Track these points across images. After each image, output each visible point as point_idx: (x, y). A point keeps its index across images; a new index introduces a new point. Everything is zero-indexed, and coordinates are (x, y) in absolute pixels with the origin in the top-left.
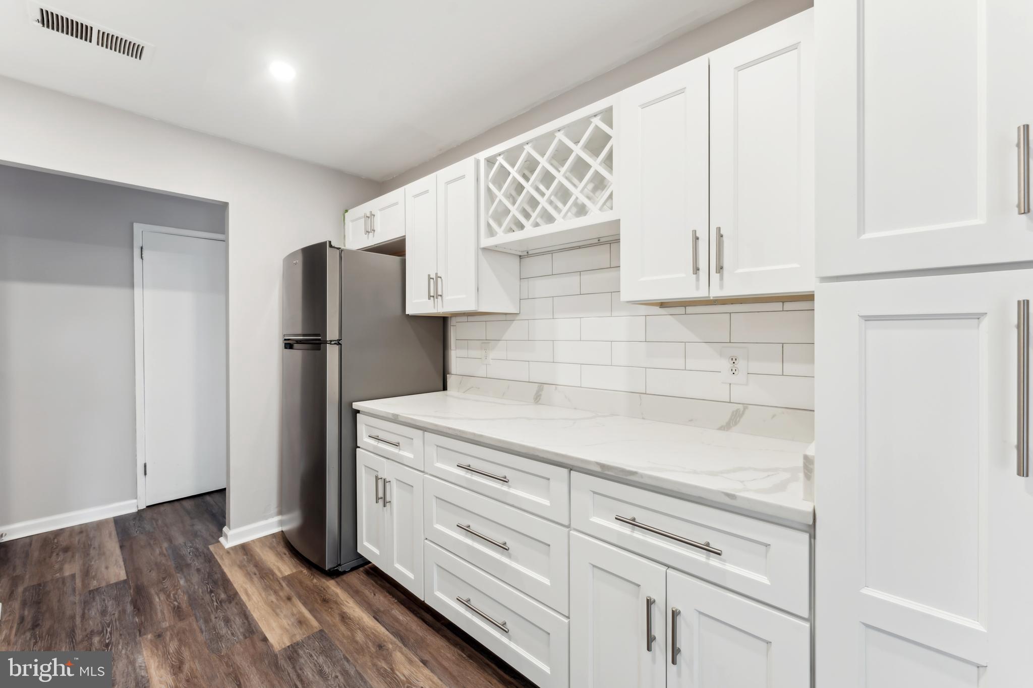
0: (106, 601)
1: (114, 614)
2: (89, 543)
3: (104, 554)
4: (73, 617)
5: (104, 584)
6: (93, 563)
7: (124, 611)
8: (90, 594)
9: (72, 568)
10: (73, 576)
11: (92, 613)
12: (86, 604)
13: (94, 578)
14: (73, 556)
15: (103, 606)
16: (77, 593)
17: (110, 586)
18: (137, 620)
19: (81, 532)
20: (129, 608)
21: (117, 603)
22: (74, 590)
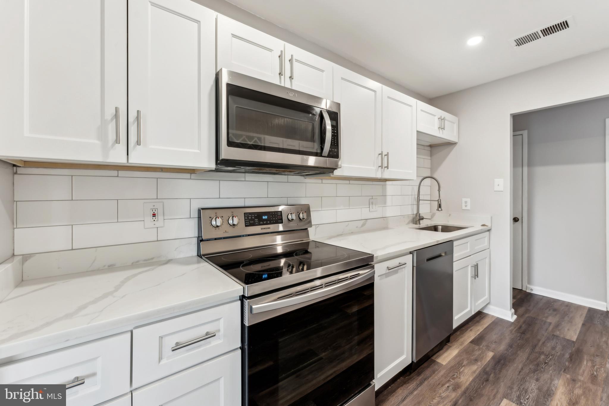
0: (558, 344)
1: (557, 353)
2: (567, 313)
3: (571, 322)
4: (539, 341)
5: (562, 336)
6: (563, 323)
7: (563, 355)
8: (552, 336)
9: (552, 320)
10: (550, 323)
11: (548, 344)
12: (548, 339)
13: (559, 330)
14: (556, 315)
15: (555, 345)
16: (547, 331)
17: (565, 339)
18: (567, 364)
19: (567, 306)
20: (567, 356)
21: (562, 349)
22: (547, 330)
